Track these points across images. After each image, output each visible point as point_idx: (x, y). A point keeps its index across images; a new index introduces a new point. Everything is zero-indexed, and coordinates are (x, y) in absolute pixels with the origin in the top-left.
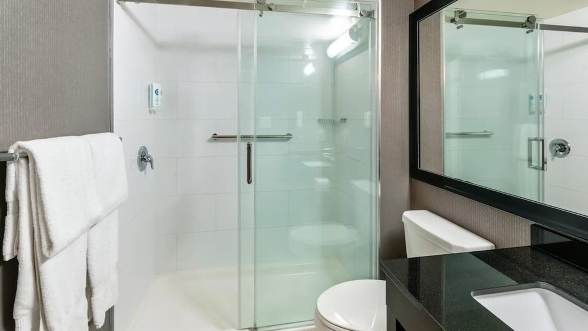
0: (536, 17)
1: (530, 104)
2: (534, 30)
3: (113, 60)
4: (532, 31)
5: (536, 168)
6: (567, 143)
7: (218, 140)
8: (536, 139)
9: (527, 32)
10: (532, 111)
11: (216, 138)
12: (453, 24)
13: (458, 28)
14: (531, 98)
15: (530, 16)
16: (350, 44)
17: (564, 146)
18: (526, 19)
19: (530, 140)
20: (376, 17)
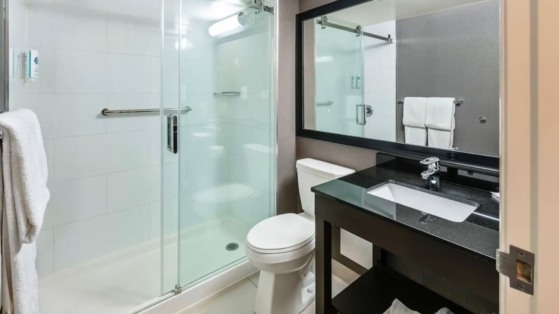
0: (361, 26)
1: (352, 82)
2: (360, 35)
3: (8, 20)
4: (359, 35)
5: (361, 124)
6: (371, 107)
7: (110, 115)
8: (360, 106)
9: (357, 36)
10: (353, 87)
11: (105, 113)
12: (320, 25)
13: (323, 28)
14: (353, 78)
15: (358, 25)
16: (236, 28)
17: (369, 109)
18: (356, 27)
19: (357, 106)
20: (275, 12)
